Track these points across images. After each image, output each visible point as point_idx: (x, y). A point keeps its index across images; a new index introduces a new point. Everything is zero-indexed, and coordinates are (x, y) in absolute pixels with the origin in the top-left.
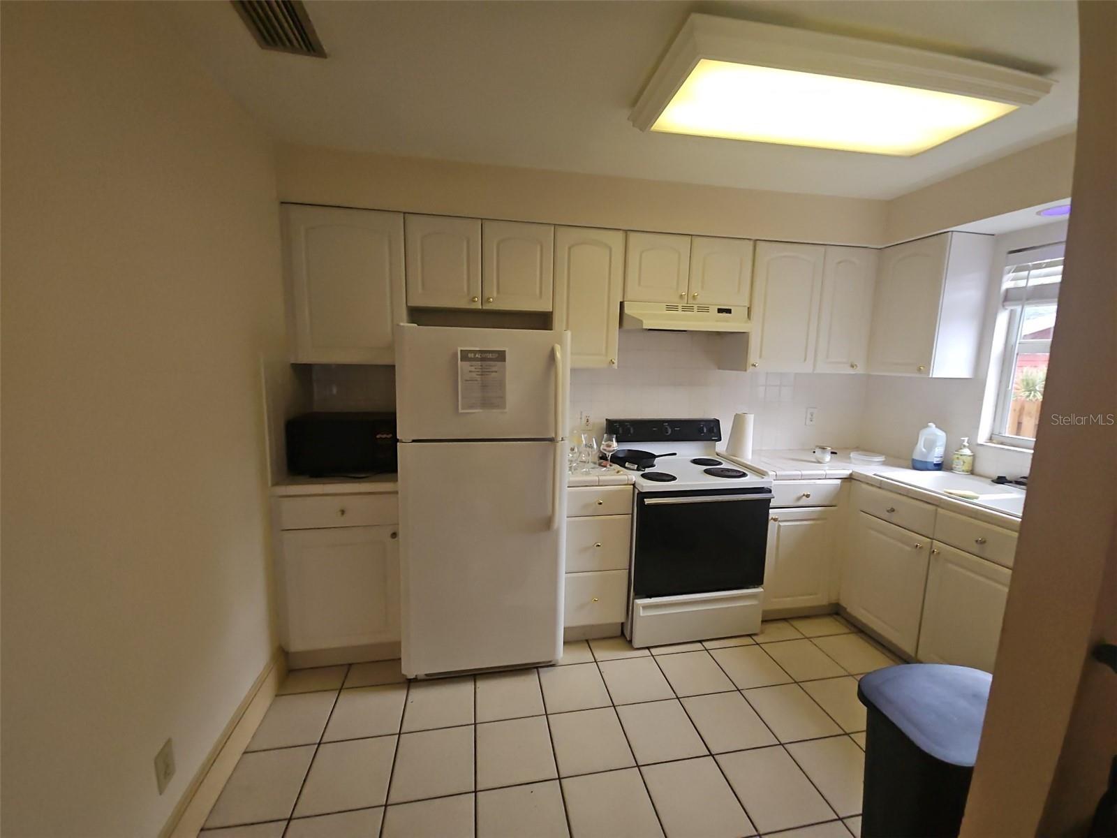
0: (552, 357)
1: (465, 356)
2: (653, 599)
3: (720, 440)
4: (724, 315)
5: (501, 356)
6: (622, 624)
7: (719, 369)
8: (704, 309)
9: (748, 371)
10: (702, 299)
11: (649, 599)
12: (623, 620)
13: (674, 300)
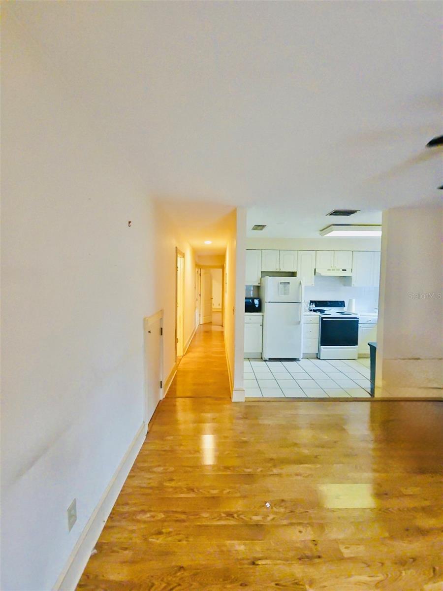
0: (300, 283)
1: (281, 283)
2: (325, 346)
3: (345, 306)
4: (344, 271)
5: (289, 283)
6: (317, 354)
7: (344, 286)
8: (338, 270)
9: (352, 286)
10: (338, 267)
12: (317, 352)
13: (330, 268)
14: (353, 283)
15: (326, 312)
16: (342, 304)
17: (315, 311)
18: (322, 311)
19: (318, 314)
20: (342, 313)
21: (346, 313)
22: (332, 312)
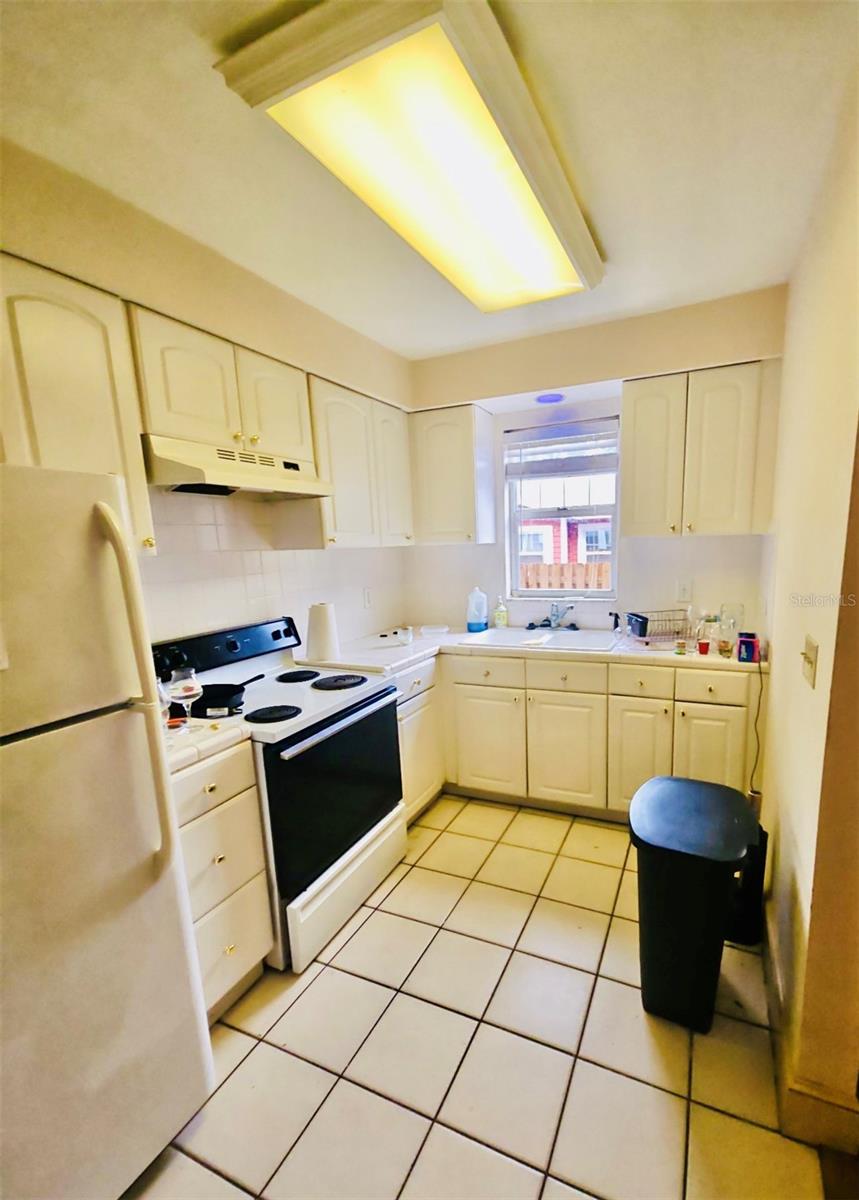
2: (309, 889)
4: (291, 471)
7: (275, 549)
8: (267, 461)
9: (327, 548)
10: (263, 448)
11: (304, 894)
13: (228, 444)
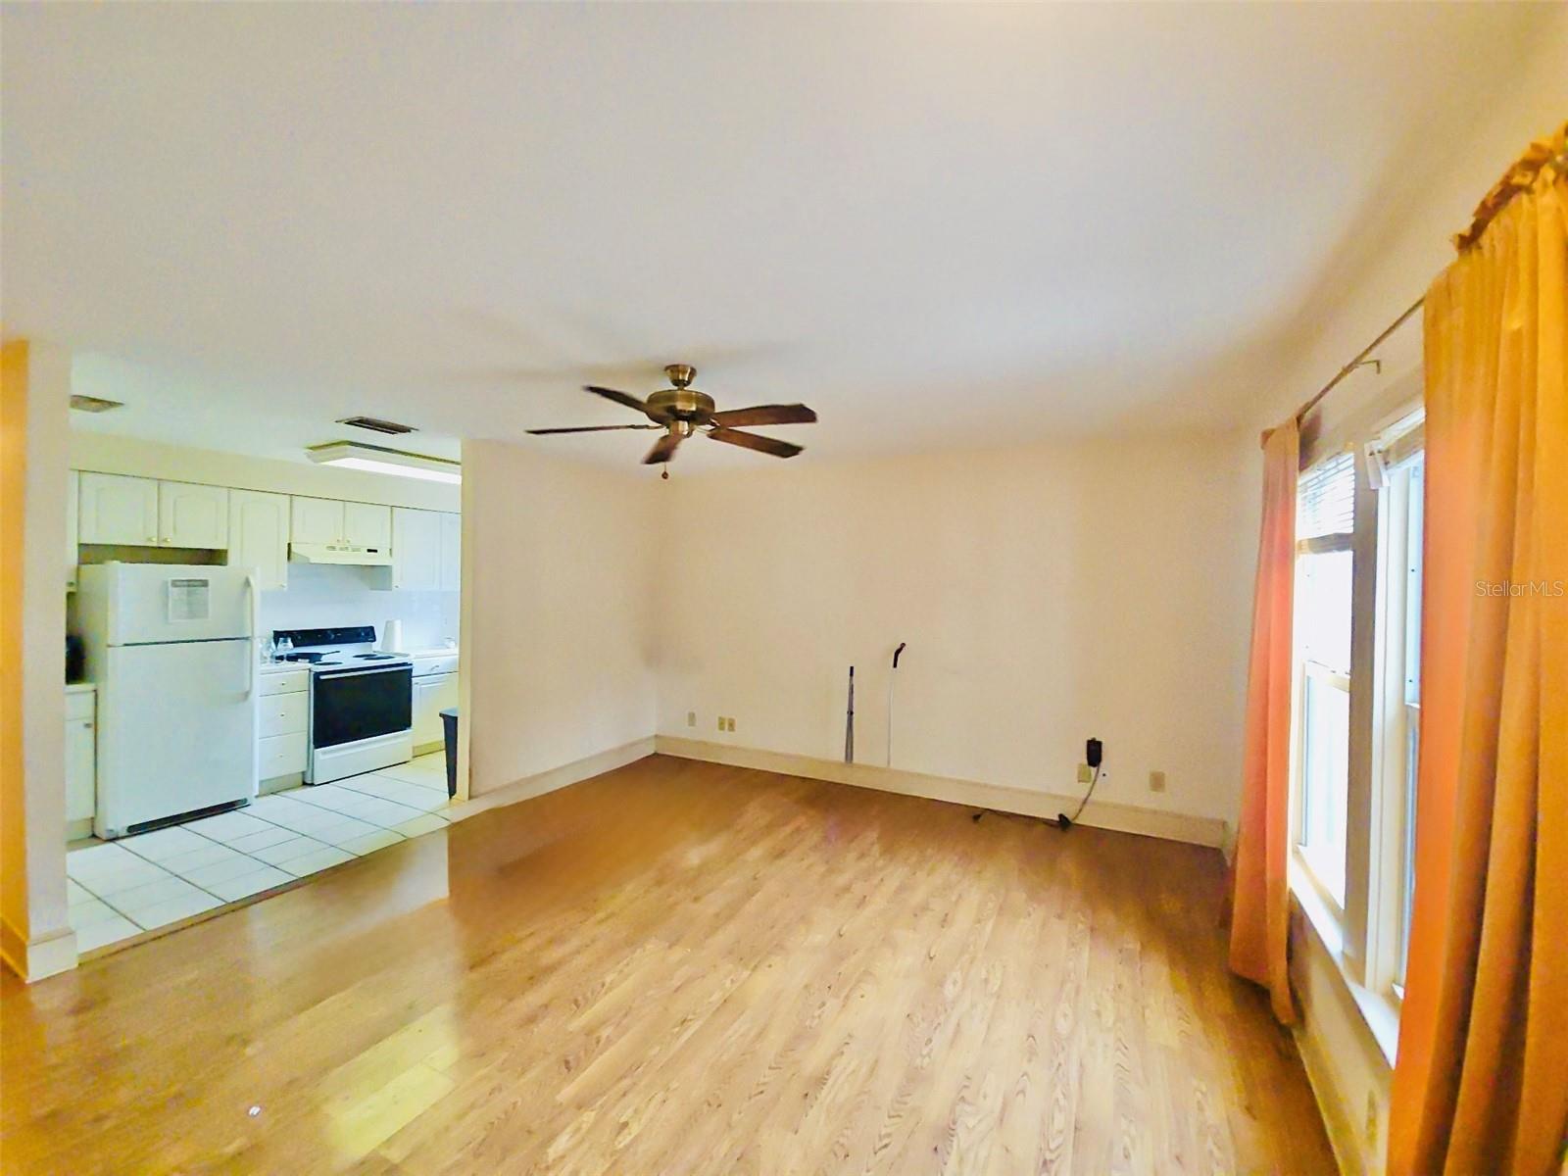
0: (247, 583)
1: (175, 584)
2: (325, 748)
3: (375, 640)
4: (372, 554)
5: (205, 583)
6: (304, 773)
7: (371, 590)
8: (356, 550)
9: (392, 591)
10: (355, 543)
12: (304, 769)
13: (333, 544)
14: (396, 581)
15: (324, 659)
16: (367, 634)
17: (292, 658)
18: (313, 658)
19: (304, 664)
20: (369, 657)
21: (379, 656)
22: (344, 657)
